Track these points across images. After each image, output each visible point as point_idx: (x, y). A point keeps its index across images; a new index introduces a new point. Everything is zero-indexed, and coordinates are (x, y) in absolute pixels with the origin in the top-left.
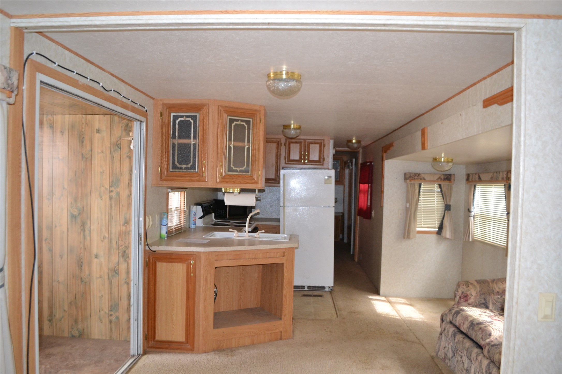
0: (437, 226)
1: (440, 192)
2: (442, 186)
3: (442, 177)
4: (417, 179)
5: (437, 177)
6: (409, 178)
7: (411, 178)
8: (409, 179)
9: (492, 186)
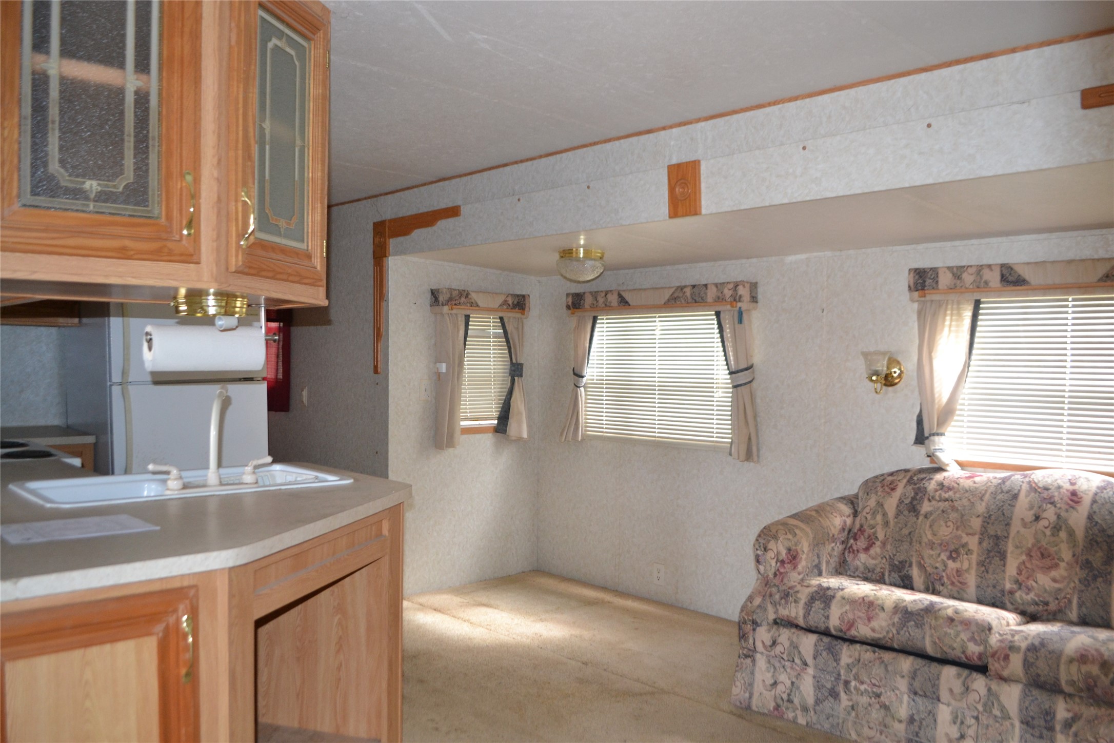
0: (494, 414)
1: (503, 335)
2: (506, 320)
3: (510, 301)
4: (464, 304)
5: (500, 299)
6: (448, 301)
7: (454, 303)
8: (450, 303)
9: (655, 317)
